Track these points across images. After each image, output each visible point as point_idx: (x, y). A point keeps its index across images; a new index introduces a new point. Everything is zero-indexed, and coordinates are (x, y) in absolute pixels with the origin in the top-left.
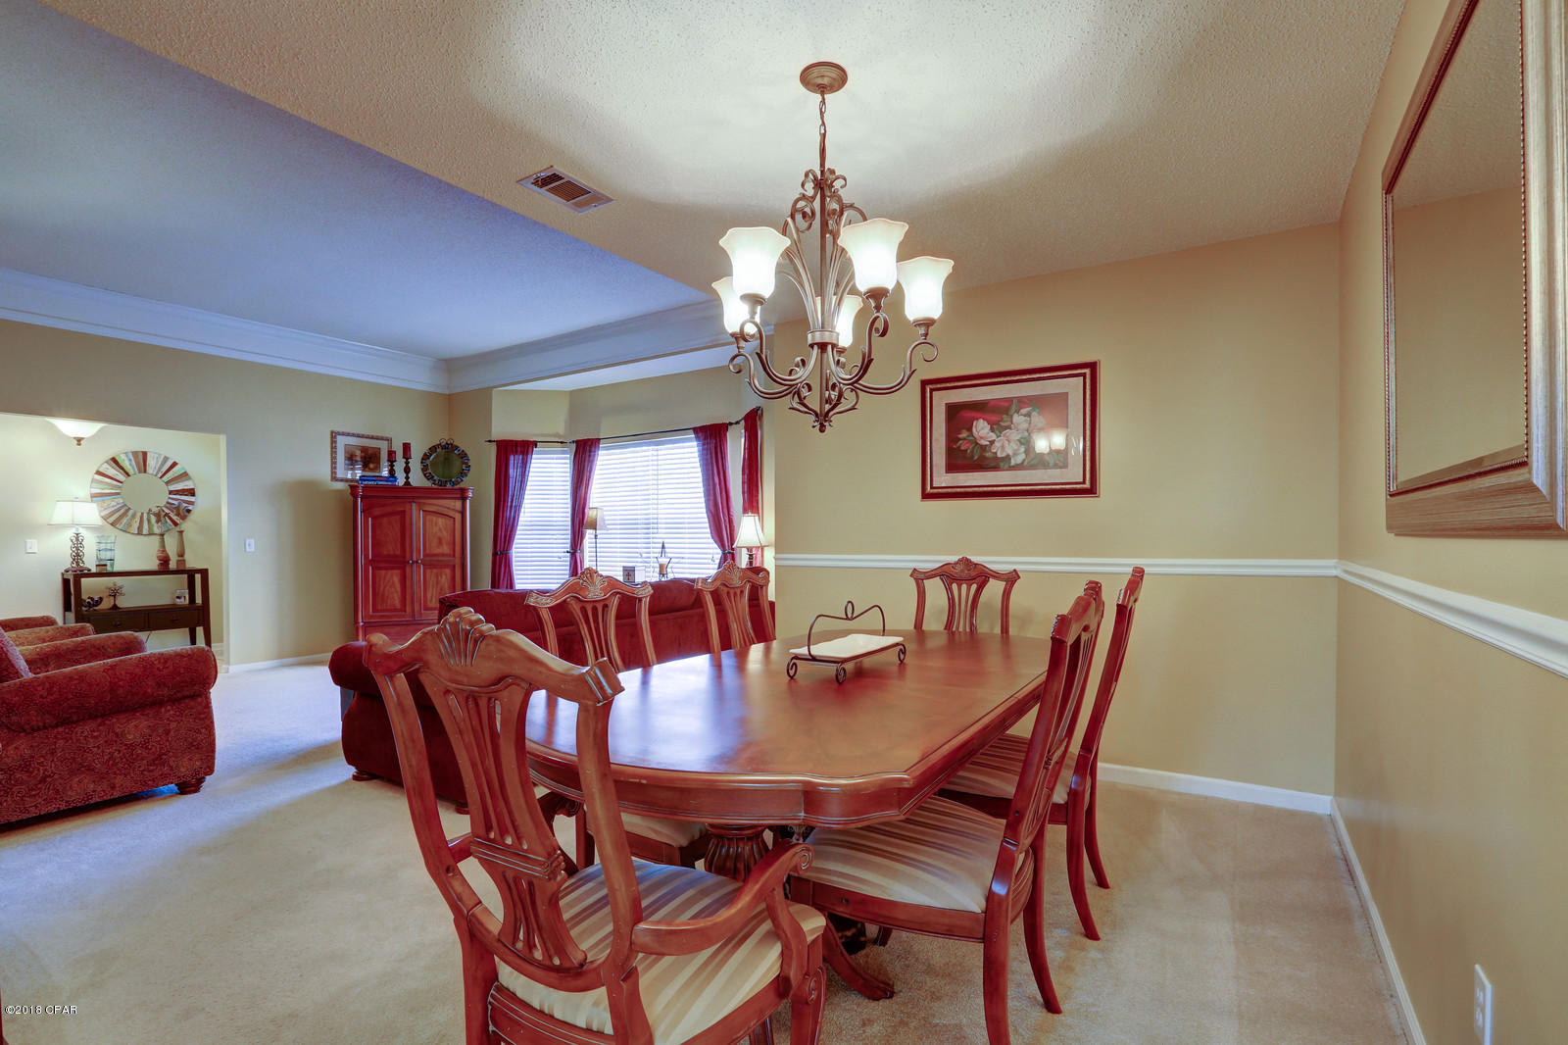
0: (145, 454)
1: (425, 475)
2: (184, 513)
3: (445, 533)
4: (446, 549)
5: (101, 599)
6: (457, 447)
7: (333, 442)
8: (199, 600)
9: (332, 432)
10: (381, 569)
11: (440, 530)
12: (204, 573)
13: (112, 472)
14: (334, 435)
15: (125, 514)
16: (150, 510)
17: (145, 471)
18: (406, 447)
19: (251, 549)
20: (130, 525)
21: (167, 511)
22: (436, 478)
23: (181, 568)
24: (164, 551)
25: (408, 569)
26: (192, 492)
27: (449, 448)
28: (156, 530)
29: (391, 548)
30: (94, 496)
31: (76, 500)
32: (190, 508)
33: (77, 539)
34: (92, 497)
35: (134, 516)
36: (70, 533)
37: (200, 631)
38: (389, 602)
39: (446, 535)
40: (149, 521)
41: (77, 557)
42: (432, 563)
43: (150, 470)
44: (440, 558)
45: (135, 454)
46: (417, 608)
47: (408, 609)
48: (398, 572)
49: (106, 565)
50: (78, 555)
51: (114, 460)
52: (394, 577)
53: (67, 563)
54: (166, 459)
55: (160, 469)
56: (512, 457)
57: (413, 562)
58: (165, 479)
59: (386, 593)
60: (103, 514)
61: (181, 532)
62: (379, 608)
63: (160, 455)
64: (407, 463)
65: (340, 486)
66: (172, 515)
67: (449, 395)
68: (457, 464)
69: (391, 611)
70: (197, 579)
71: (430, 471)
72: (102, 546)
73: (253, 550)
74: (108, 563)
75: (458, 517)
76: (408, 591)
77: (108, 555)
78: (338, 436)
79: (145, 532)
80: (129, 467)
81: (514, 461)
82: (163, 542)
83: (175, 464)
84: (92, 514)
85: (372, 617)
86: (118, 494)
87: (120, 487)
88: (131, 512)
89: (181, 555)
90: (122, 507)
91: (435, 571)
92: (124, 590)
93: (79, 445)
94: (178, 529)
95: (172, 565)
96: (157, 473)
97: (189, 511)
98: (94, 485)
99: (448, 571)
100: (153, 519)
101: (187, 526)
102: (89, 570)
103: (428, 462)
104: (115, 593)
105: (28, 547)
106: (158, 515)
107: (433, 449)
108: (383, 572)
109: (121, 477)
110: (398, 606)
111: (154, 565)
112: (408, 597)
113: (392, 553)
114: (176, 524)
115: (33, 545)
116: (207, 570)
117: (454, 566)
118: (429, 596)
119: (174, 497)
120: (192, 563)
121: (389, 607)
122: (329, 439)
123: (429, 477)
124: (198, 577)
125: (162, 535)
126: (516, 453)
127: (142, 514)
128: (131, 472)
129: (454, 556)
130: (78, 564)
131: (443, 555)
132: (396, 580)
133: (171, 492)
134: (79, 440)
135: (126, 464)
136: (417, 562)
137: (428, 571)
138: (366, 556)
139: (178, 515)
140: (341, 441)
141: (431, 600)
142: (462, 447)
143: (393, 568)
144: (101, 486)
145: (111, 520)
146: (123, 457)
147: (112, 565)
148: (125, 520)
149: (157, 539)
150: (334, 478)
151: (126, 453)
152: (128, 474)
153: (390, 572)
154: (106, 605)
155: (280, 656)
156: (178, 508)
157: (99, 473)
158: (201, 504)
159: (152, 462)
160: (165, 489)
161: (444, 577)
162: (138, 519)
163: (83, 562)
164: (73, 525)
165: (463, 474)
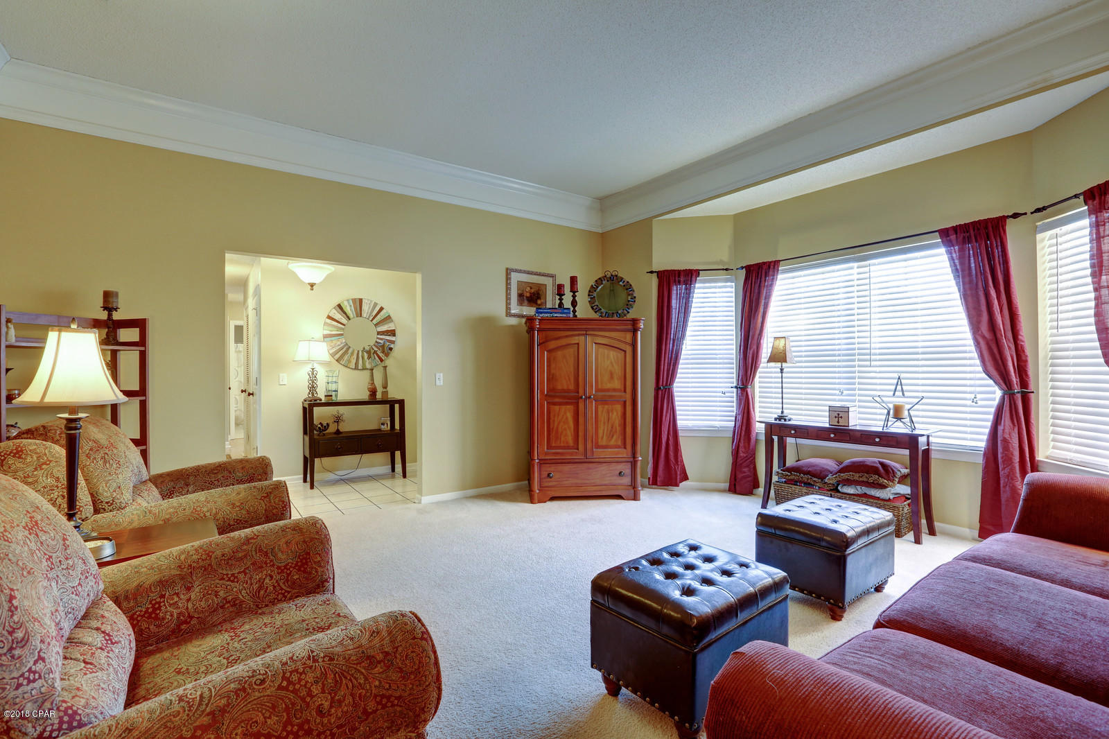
0: (361, 300)
1: (592, 308)
2: (387, 350)
3: (616, 367)
4: (617, 384)
5: (328, 425)
6: (622, 279)
7: (508, 279)
8: (397, 426)
9: (507, 269)
10: (555, 404)
11: (611, 363)
12: (401, 403)
13: (338, 316)
14: (508, 272)
15: (346, 352)
16: (364, 348)
17: (361, 316)
18: (573, 280)
19: (440, 383)
20: (349, 361)
21: (376, 349)
22: (603, 310)
23: (385, 399)
24: (373, 383)
25: (581, 406)
26: (393, 333)
27: (614, 279)
28: (368, 366)
29: (565, 383)
30: (325, 336)
31: (312, 340)
32: (392, 346)
33: (313, 374)
34: (324, 338)
35: (352, 354)
36: (308, 368)
37: (398, 454)
38: (562, 439)
39: (618, 370)
40: (363, 358)
41: (313, 388)
42: (604, 399)
43: (364, 315)
44: (614, 394)
45: (354, 300)
46: (589, 445)
47: (581, 447)
48: (571, 407)
49: (331, 396)
50: (313, 387)
51: (339, 306)
52: (567, 413)
53: (305, 394)
54: (376, 304)
55: (371, 313)
56: (675, 288)
57: (586, 398)
58: (375, 321)
59: (560, 430)
60: (331, 352)
61: (385, 367)
62: (554, 445)
63: (371, 301)
64: (574, 296)
65: (513, 321)
66: (379, 353)
67: (602, 234)
68: (622, 297)
69: (564, 448)
70: (396, 407)
71: (597, 303)
72: (330, 379)
73: (442, 384)
74: (334, 394)
75: (629, 349)
76: (581, 428)
77: (333, 387)
78: (512, 273)
79: (360, 367)
80: (350, 312)
81: (676, 291)
82: (372, 375)
83: (382, 309)
84: (322, 352)
85: (546, 454)
86: (342, 335)
87: (343, 329)
88: (350, 351)
89: (385, 387)
90: (345, 346)
91: (606, 407)
92: (344, 417)
93: (312, 290)
94: (383, 364)
95: (379, 396)
96: (369, 317)
97: (391, 349)
98: (326, 327)
99: (619, 407)
100: (366, 355)
101: (389, 362)
102: (321, 400)
103: (595, 294)
104: (338, 420)
105: (281, 380)
106: (369, 352)
107: (599, 281)
108: (557, 408)
109: (344, 321)
110: (571, 443)
111: (365, 396)
112: (581, 434)
113: (565, 387)
114: (382, 360)
115: (284, 378)
116: (403, 401)
117: (625, 402)
118: (600, 432)
119: (381, 337)
120: (394, 394)
121: (562, 445)
122: (504, 275)
123: (596, 309)
124: (397, 406)
125: (372, 370)
126: (679, 282)
127: (358, 351)
128: (351, 316)
129: (625, 391)
130: (313, 395)
131: (615, 390)
132: (570, 416)
133: (379, 333)
134: (312, 285)
135: (348, 309)
136: (590, 397)
137: (600, 408)
138: (542, 392)
139: (383, 352)
140: (515, 277)
141: (602, 438)
142: (626, 278)
143: (567, 404)
144: (331, 329)
145: (337, 356)
146: (346, 303)
147: (336, 396)
148: (346, 358)
149: (367, 373)
150: (509, 314)
151: (348, 300)
152: (349, 318)
153: (563, 408)
154: (332, 429)
155: (463, 488)
156: (383, 346)
157: (329, 317)
158: (400, 341)
159: (365, 308)
160: (374, 331)
161: (615, 414)
162: (355, 356)
163: (317, 393)
164: (310, 361)
165: (629, 305)
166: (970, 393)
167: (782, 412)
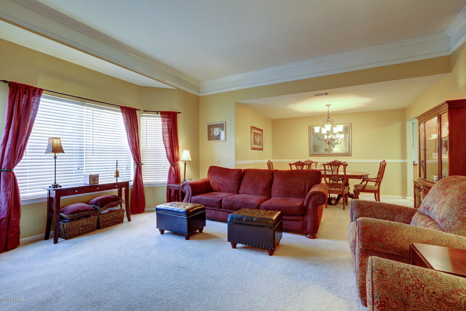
166: (125, 165)
167: (55, 183)
